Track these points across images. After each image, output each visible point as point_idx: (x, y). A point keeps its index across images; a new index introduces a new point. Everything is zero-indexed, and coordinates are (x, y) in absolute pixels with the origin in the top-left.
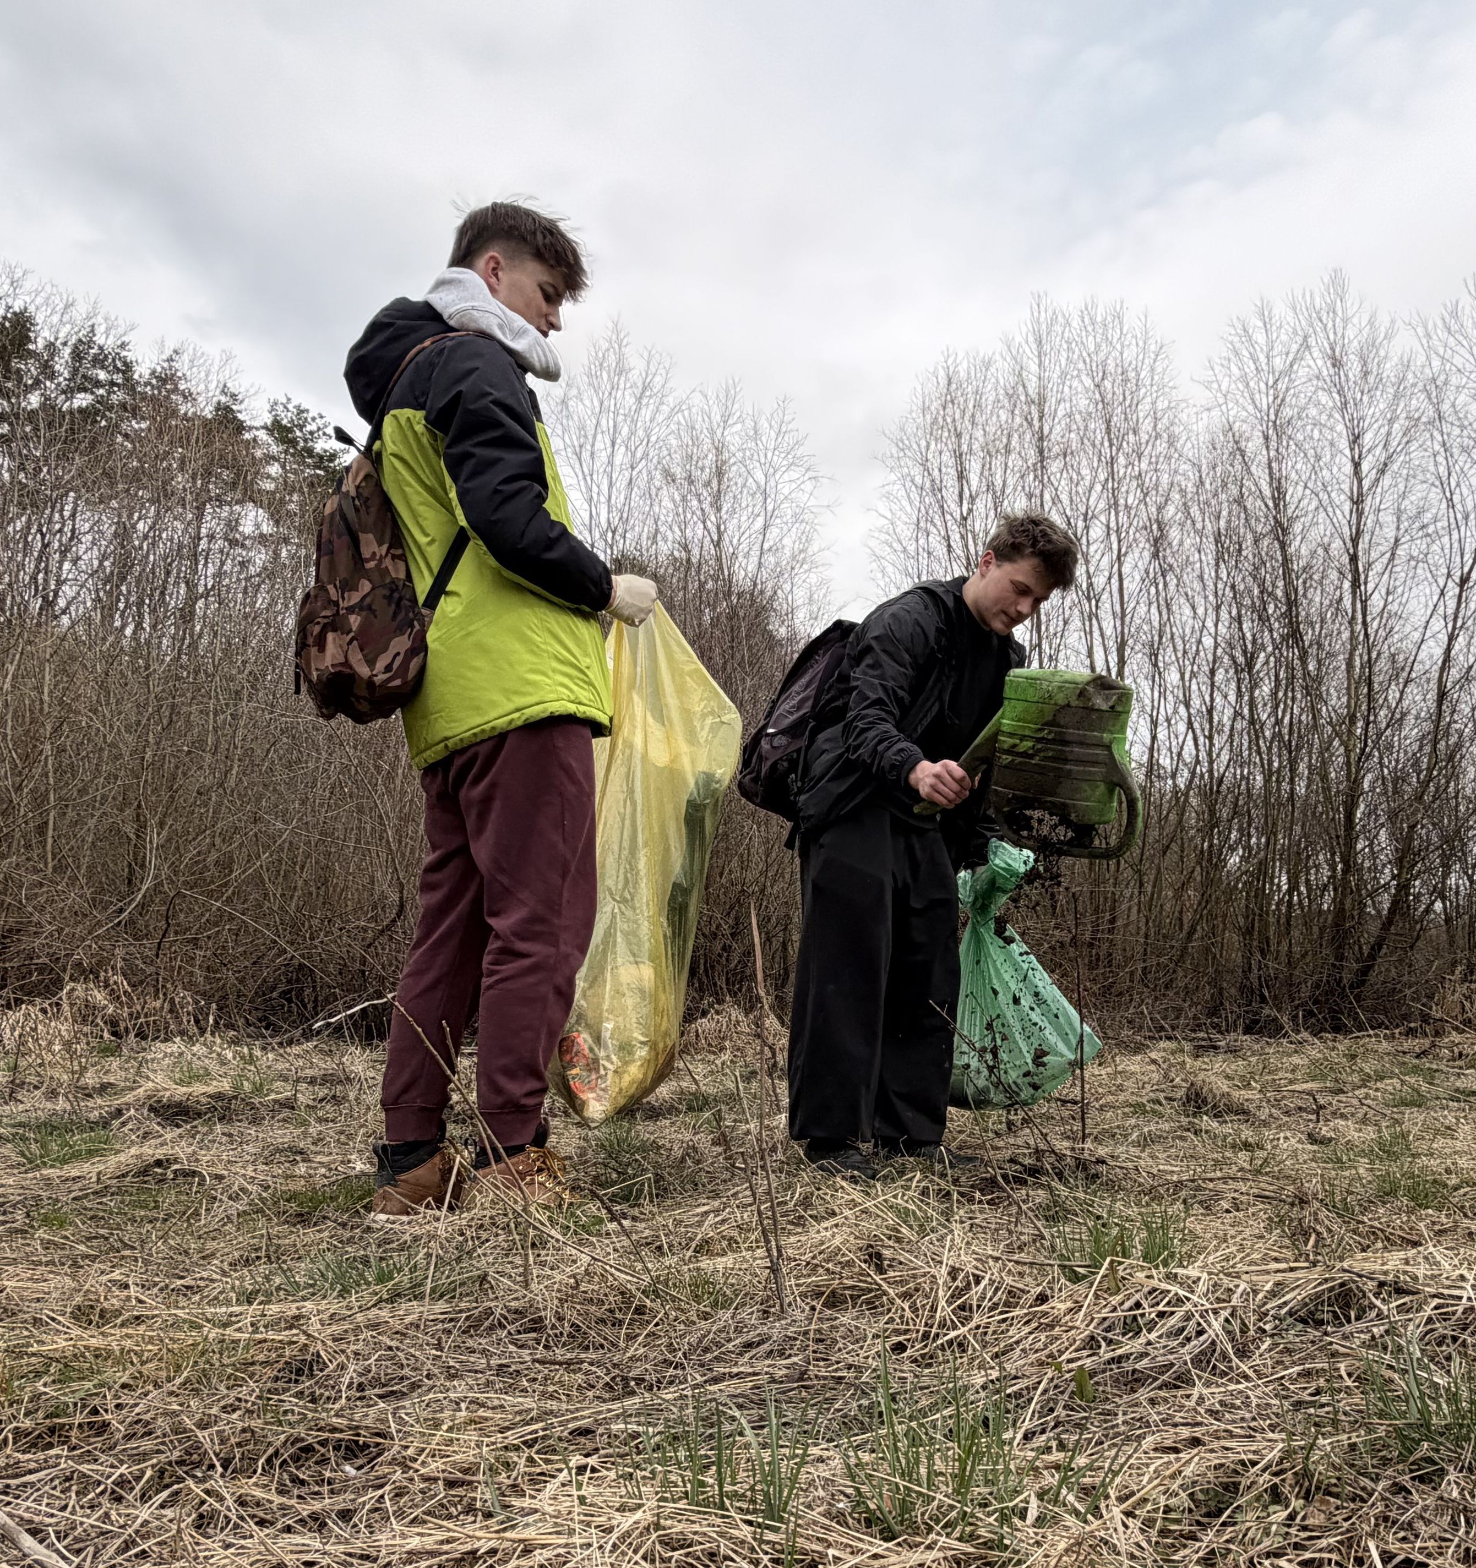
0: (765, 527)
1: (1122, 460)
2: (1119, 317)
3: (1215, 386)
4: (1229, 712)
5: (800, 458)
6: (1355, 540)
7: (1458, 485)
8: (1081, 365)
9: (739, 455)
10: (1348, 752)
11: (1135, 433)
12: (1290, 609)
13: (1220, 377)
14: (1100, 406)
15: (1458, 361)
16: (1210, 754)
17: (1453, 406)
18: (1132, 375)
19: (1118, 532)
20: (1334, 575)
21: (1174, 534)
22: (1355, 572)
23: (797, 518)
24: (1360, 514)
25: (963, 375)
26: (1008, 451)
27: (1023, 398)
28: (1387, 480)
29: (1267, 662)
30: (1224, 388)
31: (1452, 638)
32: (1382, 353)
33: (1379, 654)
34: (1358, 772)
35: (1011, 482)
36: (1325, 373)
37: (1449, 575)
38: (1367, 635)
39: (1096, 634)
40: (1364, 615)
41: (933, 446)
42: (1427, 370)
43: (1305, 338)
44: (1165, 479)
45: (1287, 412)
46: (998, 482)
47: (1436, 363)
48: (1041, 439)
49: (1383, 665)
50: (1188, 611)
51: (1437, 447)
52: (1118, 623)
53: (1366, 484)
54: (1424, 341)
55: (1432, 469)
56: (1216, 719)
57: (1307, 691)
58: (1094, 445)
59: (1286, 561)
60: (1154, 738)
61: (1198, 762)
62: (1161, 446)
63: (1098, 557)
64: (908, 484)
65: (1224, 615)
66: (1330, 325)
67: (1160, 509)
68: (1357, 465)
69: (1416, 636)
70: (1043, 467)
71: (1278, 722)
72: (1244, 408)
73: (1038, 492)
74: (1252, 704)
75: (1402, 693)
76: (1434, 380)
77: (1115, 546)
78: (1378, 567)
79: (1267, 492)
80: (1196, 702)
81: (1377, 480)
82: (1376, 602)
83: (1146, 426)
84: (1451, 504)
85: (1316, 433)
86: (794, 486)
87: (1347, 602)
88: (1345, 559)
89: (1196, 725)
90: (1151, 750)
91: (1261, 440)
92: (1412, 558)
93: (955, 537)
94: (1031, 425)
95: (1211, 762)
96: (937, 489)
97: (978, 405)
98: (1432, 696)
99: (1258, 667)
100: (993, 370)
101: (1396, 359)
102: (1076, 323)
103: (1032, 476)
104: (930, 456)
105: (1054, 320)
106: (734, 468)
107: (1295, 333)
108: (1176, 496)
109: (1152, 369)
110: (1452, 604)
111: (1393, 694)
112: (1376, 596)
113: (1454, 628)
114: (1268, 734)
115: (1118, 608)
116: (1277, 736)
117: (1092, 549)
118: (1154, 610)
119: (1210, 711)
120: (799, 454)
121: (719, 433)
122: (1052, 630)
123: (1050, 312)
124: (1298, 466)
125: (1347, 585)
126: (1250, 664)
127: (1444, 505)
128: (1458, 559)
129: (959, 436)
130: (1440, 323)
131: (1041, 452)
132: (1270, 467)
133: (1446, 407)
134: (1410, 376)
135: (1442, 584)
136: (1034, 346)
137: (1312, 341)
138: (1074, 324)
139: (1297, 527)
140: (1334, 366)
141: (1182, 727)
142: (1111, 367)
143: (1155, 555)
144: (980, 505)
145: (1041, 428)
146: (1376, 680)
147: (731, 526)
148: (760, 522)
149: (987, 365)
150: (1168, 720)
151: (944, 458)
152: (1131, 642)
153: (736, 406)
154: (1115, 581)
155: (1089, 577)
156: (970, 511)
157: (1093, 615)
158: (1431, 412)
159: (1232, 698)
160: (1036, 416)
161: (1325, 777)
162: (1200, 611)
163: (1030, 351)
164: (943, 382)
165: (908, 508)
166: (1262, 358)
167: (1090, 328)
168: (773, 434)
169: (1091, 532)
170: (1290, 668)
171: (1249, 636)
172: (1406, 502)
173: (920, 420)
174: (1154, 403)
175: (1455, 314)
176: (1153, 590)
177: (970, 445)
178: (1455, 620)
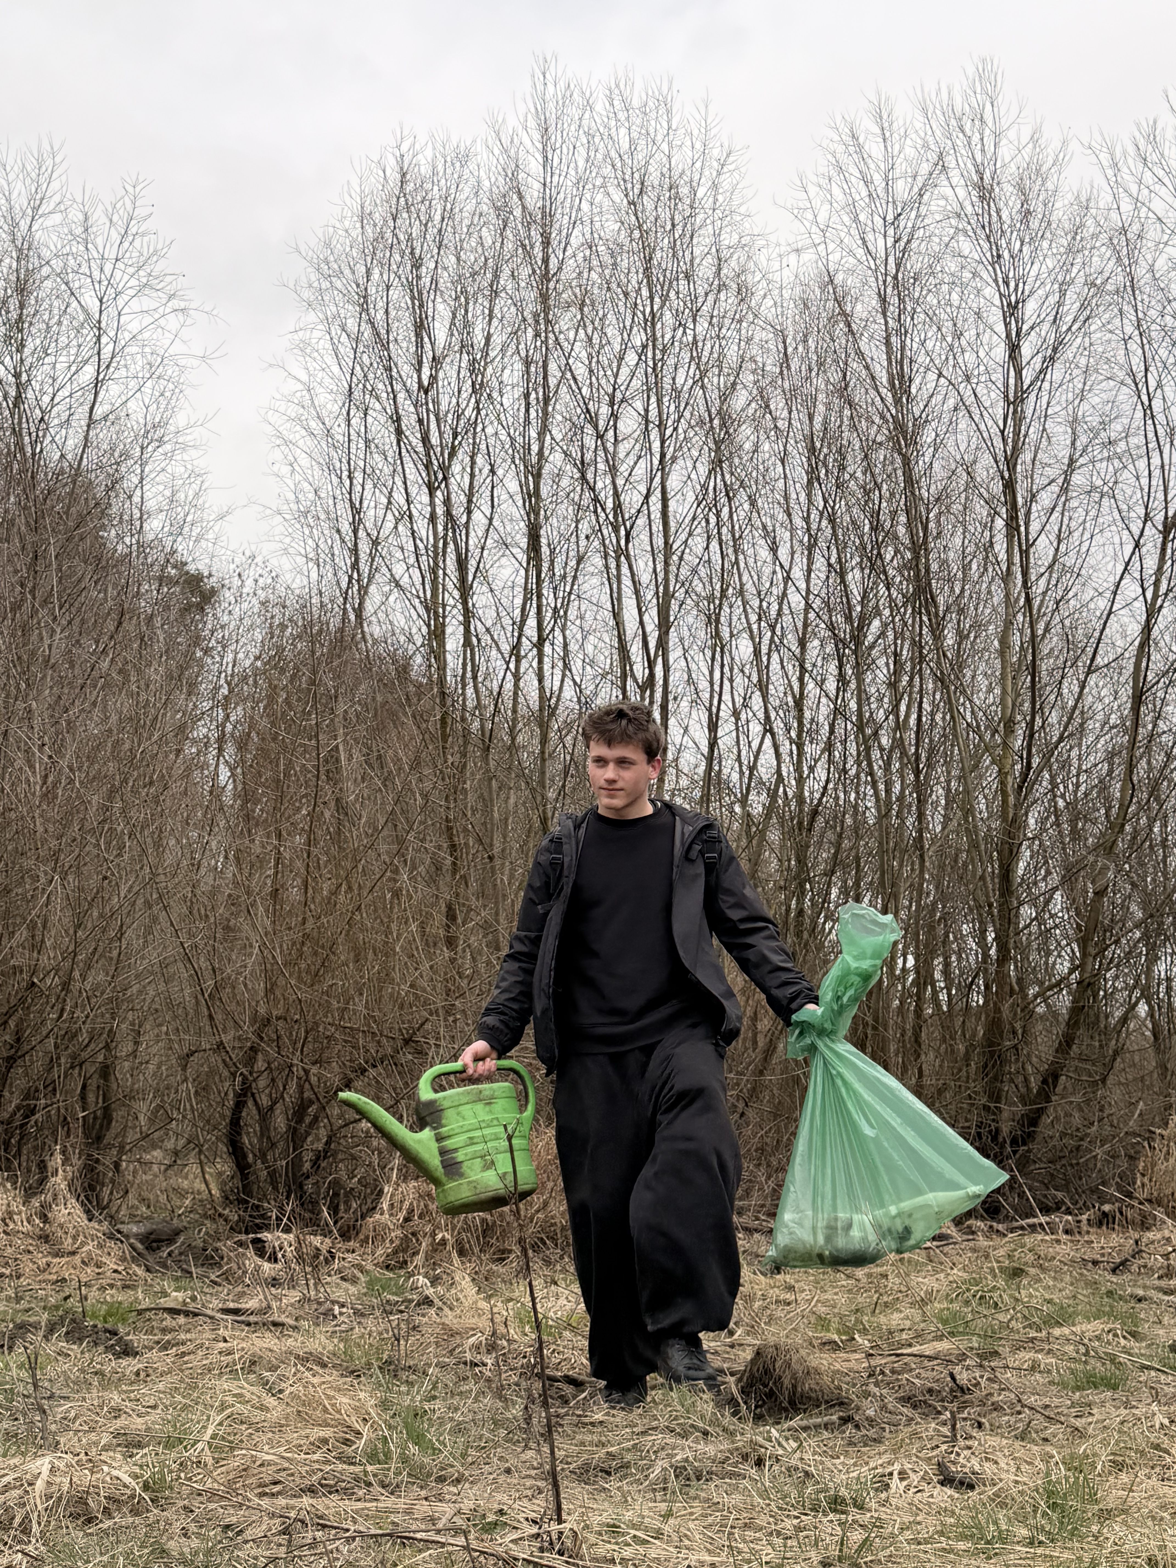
0: (97, 384)
1: (668, 318)
2: (665, 104)
3: (810, 217)
4: (825, 708)
5: (160, 277)
6: (1011, 462)
7: (1159, 385)
8: (607, 170)
9: (57, 264)
10: (1002, 774)
11: (687, 277)
12: (916, 557)
13: (816, 203)
14: (636, 234)
15: (1158, 206)
16: (798, 769)
17: (1151, 269)
18: (684, 191)
19: (662, 426)
20: (981, 510)
21: (746, 435)
22: (1013, 507)
23: (153, 371)
24: (1018, 420)
25: (425, 170)
26: (495, 293)
27: (518, 212)
28: (1057, 373)
29: (882, 634)
30: (822, 219)
31: (1152, 612)
32: (1050, 185)
33: (1047, 630)
34: (1018, 806)
35: (497, 340)
36: (969, 209)
37: (1147, 518)
38: (1028, 600)
39: (627, 581)
40: (1025, 574)
41: (376, 275)
42: (1114, 215)
43: (941, 157)
44: (732, 354)
45: (914, 264)
46: (479, 338)
47: (1126, 206)
48: (546, 277)
49: (1053, 642)
50: (764, 553)
51: (1129, 329)
52: (660, 567)
53: (1028, 376)
54: (1110, 173)
55: (1121, 359)
56: (807, 714)
57: (941, 680)
58: (626, 294)
59: (910, 481)
60: (713, 743)
61: (780, 778)
62: (728, 301)
63: (631, 461)
64: (336, 330)
65: (820, 563)
66: (976, 138)
67: (724, 398)
68: (1014, 349)
69: (1102, 604)
70: (548, 322)
71: (900, 726)
72: (851, 253)
73: (537, 357)
74: (862, 696)
75: (1082, 687)
76: (1124, 231)
77: (656, 445)
78: (1046, 499)
79: (883, 377)
80: (777, 687)
81: (1043, 371)
82: (1043, 551)
83: (705, 270)
84: (1148, 411)
85: (955, 297)
86: (148, 320)
87: (1000, 548)
88: (997, 487)
89: (778, 726)
90: (710, 759)
91: (875, 302)
92: (1093, 488)
93: (409, 421)
94: (528, 254)
95: (800, 781)
96: (382, 343)
97: (448, 216)
98: (1126, 693)
99: (870, 638)
100: (472, 166)
101: (1070, 197)
102: (600, 106)
103: (530, 332)
104: (372, 290)
105: (567, 96)
106: (48, 284)
107: (926, 146)
108: (748, 378)
109: (715, 186)
110: (1151, 564)
111: (1070, 688)
112: (1043, 541)
113: (1155, 596)
114: (885, 741)
115: (659, 542)
116: (898, 744)
117: (623, 448)
118: (714, 545)
119: (799, 704)
120: (157, 270)
121: (24, 225)
122: (558, 571)
123: (562, 85)
124: (929, 344)
125: (1000, 523)
126: (858, 637)
127: (1139, 414)
128: (1161, 496)
129: (417, 265)
130: (1131, 150)
131: (544, 297)
132: (888, 343)
133: (1141, 271)
134: (1090, 222)
135: (1136, 532)
136: (537, 136)
137: (950, 161)
138: (598, 108)
139: (928, 436)
140: (982, 198)
141: (756, 728)
142: (654, 178)
143: (717, 464)
144: (449, 372)
145: (546, 261)
146: (1044, 666)
147: (40, 375)
148: (88, 372)
149: (463, 158)
150: (736, 714)
151: (394, 294)
152: (680, 594)
153: (55, 185)
154: (655, 499)
155: (616, 495)
156: (433, 378)
157: (622, 553)
158: (1120, 279)
159: (831, 685)
160: (537, 238)
161: (968, 811)
162: (783, 553)
163: (530, 141)
164: (394, 177)
165: (336, 369)
166: (878, 179)
167: (622, 116)
168: (115, 237)
169: (620, 425)
170: (917, 645)
171: (856, 596)
172: (1085, 406)
173: (356, 232)
174: (717, 235)
175: (1152, 139)
176: (713, 520)
177: (434, 281)
178: (1157, 584)
